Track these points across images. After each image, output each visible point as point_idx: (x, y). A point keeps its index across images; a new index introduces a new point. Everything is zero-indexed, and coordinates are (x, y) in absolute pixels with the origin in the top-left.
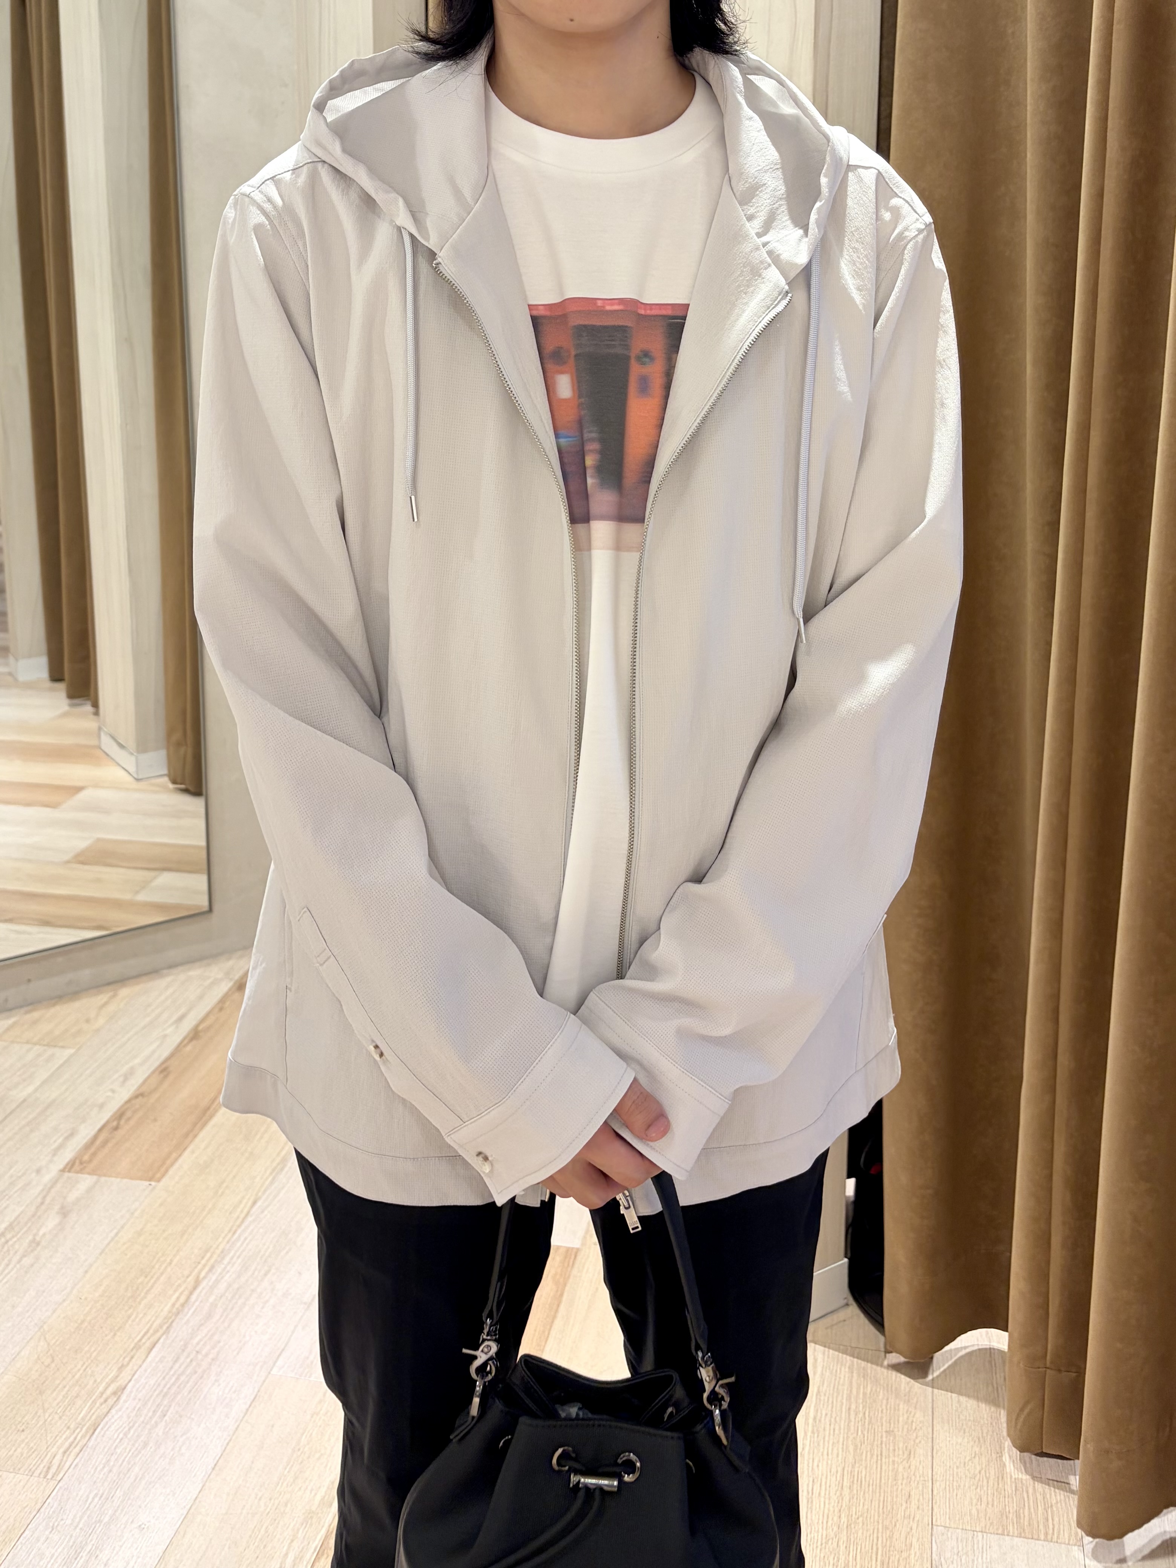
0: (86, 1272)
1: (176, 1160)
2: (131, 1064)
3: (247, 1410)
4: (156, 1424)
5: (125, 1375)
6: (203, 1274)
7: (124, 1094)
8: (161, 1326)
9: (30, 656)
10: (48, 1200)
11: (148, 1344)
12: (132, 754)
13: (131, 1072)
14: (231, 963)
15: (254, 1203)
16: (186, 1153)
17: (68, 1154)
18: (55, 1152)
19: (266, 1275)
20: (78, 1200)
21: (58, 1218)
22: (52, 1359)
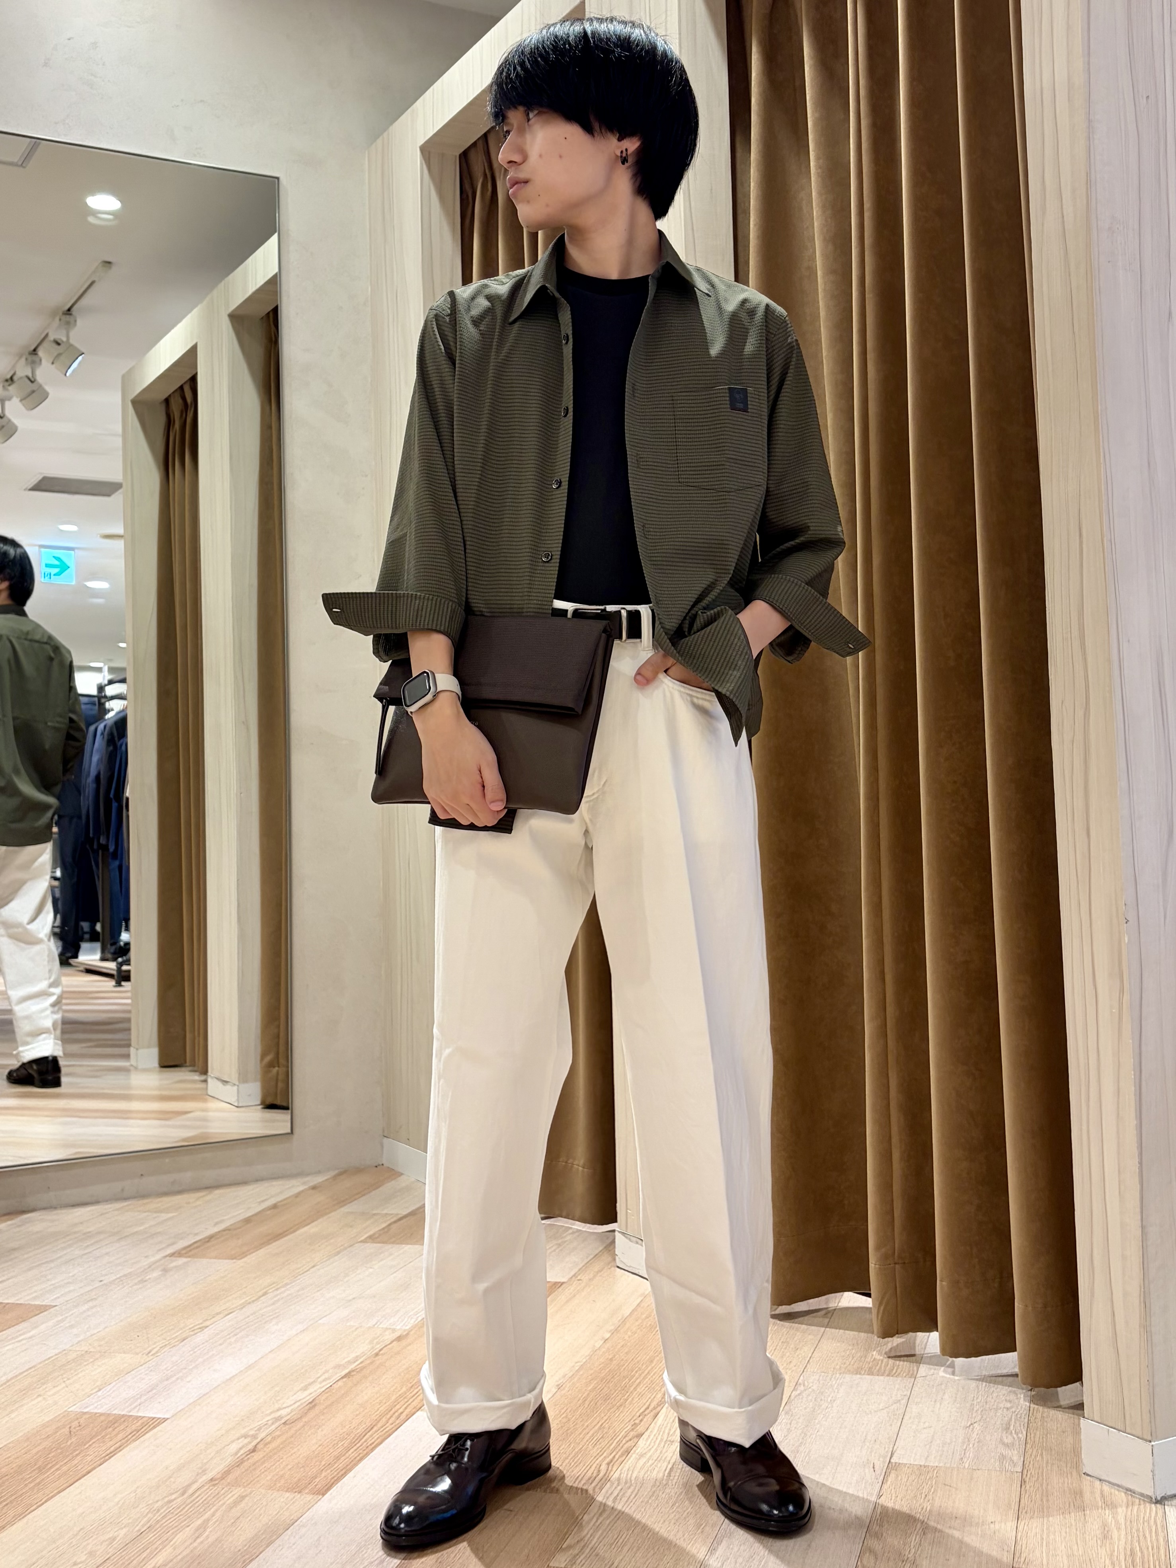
0: (181, 1291)
1: (254, 1252)
2: (223, 1218)
3: (297, 1334)
4: (230, 1338)
5: (207, 1323)
6: (270, 1291)
7: (216, 1229)
8: (236, 1307)
9: (149, 1047)
10: (153, 1267)
11: (227, 1313)
12: (235, 1085)
14: (307, 1179)
15: (314, 1266)
16: (262, 1250)
17: (170, 1251)
18: (159, 1250)
19: (318, 1291)
20: (176, 1267)
21: (160, 1273)
22: (155, 1318)
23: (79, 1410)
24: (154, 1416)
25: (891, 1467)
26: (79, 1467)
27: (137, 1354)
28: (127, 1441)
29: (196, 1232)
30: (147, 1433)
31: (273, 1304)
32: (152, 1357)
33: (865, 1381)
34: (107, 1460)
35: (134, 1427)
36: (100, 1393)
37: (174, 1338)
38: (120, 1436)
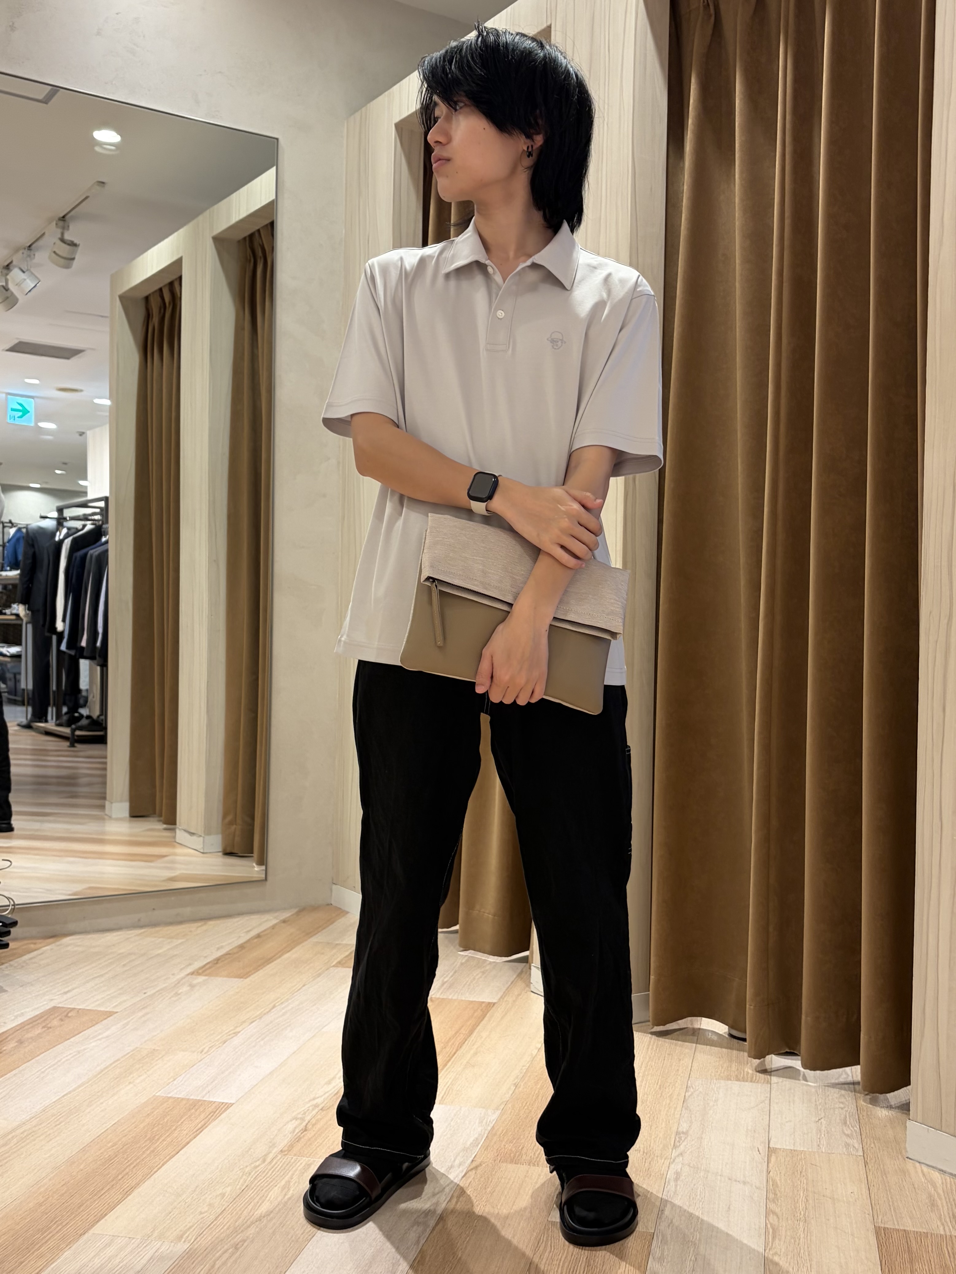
0: (209, 1002)
1: (254, 973)
2: (222, 944)
3: (309, 1040)
4: (259, 1041)
5: (238, 1030)
6: (277, 1004)
7: (219, 953)
8: (256, 1017)
10: (182, 982)
11: (250, 1021)
12: (201, 836)
13: (222, 947)
14: (276, 914)
15: (304, 986)
16: (261, 971)
17: (189, 970)
18: (181, 969)
19: (314, 1005)
20: (199, 983)
21: (189, 988)
22: (197, 1024)
23: (163, 1095)
24: (223, 1101)
25: (771, 1151)
26: (179, 1139)
27: (194, 1052)
28: (209, 1119)
29: (206, 955)
30: (221, 1114)
31: (284, 1014)
32: (205, 1056)
33: (736, 1086)
34: (199, 1134)
35: (210, 1109)
36: (175, 1082)
37: (218, 1040)
38: (202, 1116)
